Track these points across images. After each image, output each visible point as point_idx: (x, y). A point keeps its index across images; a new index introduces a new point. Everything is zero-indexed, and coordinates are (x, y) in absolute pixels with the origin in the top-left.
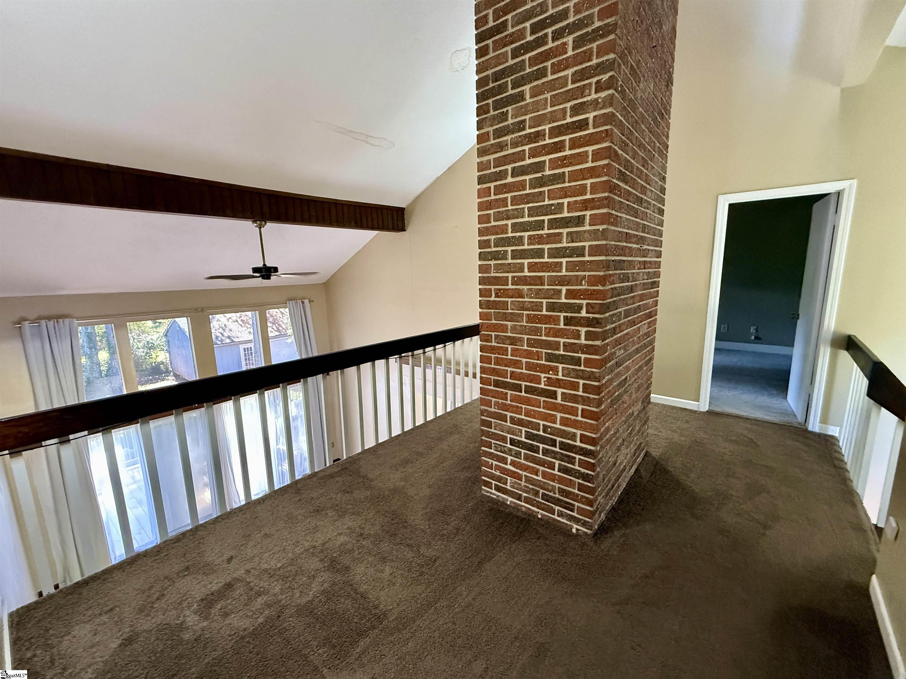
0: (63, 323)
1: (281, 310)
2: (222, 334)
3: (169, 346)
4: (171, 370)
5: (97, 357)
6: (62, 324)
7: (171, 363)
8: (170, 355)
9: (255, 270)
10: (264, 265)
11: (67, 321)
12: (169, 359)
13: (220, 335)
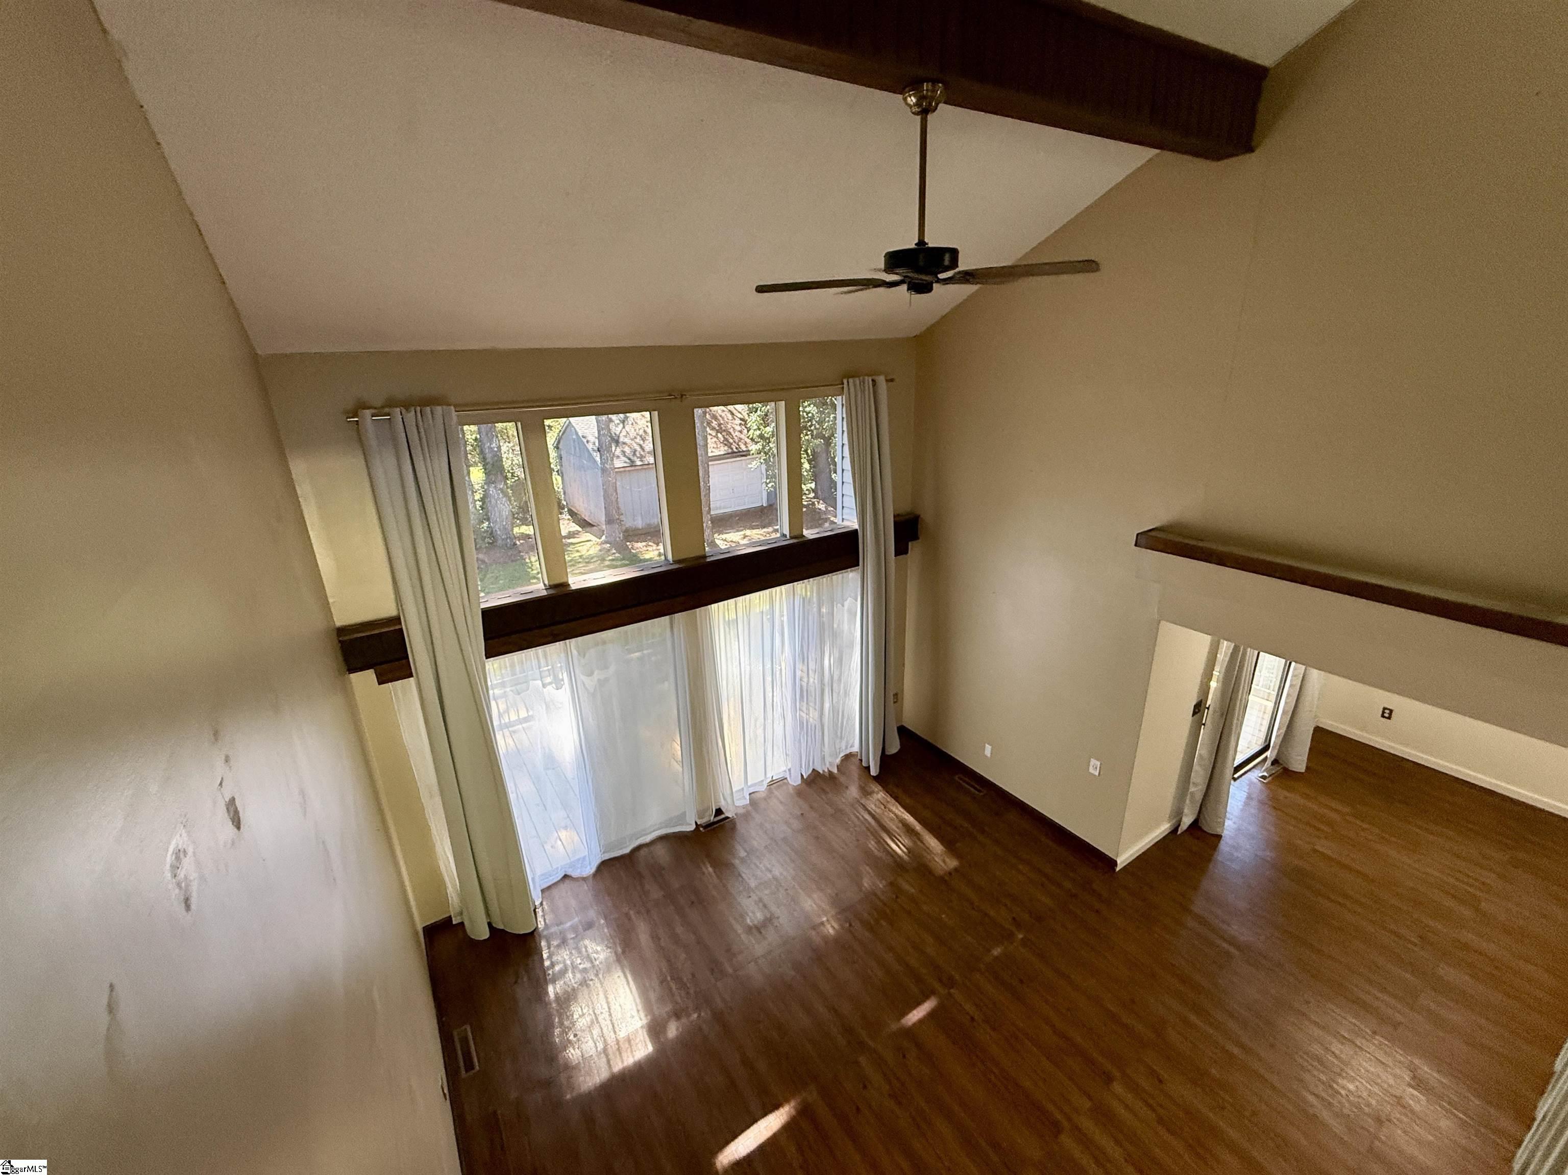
0: (432, 413)
1: (731, 407)
2: (641, 446)
3: (561, 466)
4: (565, 503)
5: (469, 478)
6: (430, 416)
7: (564, 493)
8: (563, 479)
9: (895, 260)
10: (921, 242)
11: (439, 410)
12: (561, 487)
13: (638, 448)
